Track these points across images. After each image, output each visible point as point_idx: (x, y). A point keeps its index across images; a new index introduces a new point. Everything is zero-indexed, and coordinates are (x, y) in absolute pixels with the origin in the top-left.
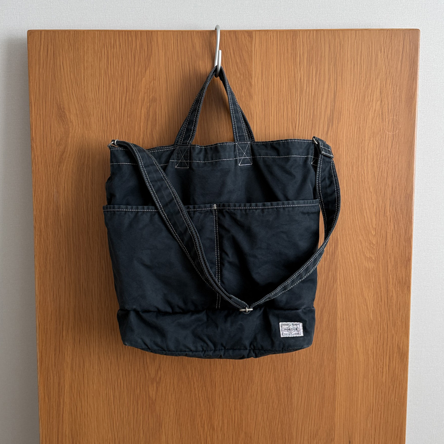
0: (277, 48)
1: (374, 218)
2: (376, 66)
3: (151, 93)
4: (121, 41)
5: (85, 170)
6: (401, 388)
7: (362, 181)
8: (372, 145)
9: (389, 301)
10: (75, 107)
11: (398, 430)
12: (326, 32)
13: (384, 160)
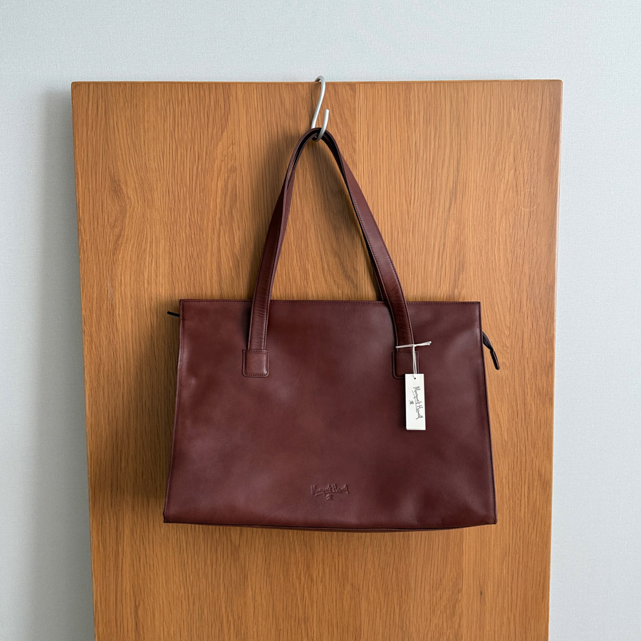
0: (386, 105)
1: (508, 314)
2: (509, 125)
3: (230, 160)
4: (191, 96)
5: (147, 259)
6: (543, 524)
7: (493, 268)
8: (504, 224)
9: (527, 417)
10: (134, 179)
11: (540, 576)
12: (446, 84)
13: (519, 243)
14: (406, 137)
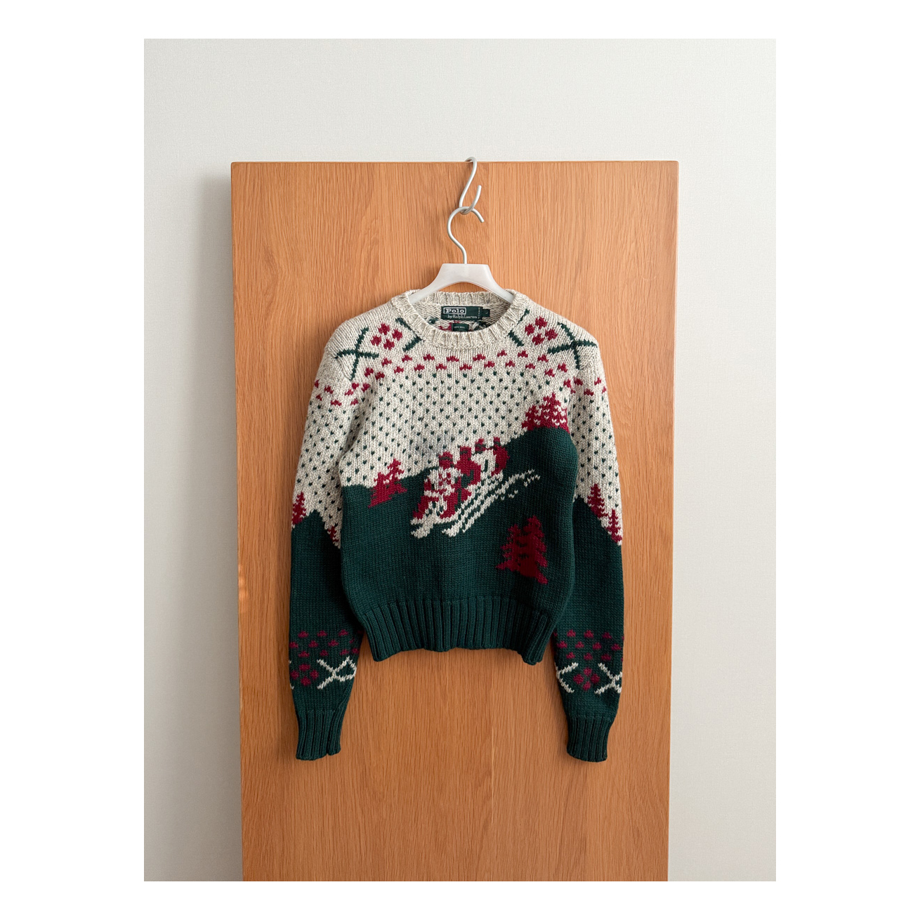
0: (517, 183)
1: (630, 377)
2: (629, 201)
3: (372, 233)
4: (338, 174)
6: (665, 578)
7: (616, 335)
8: (626, 293)
9: (648, 475)
10: (285, 250)
11: (662, 628)
12: (572, 164)
13: (640, 311)
14: (535, 213)
